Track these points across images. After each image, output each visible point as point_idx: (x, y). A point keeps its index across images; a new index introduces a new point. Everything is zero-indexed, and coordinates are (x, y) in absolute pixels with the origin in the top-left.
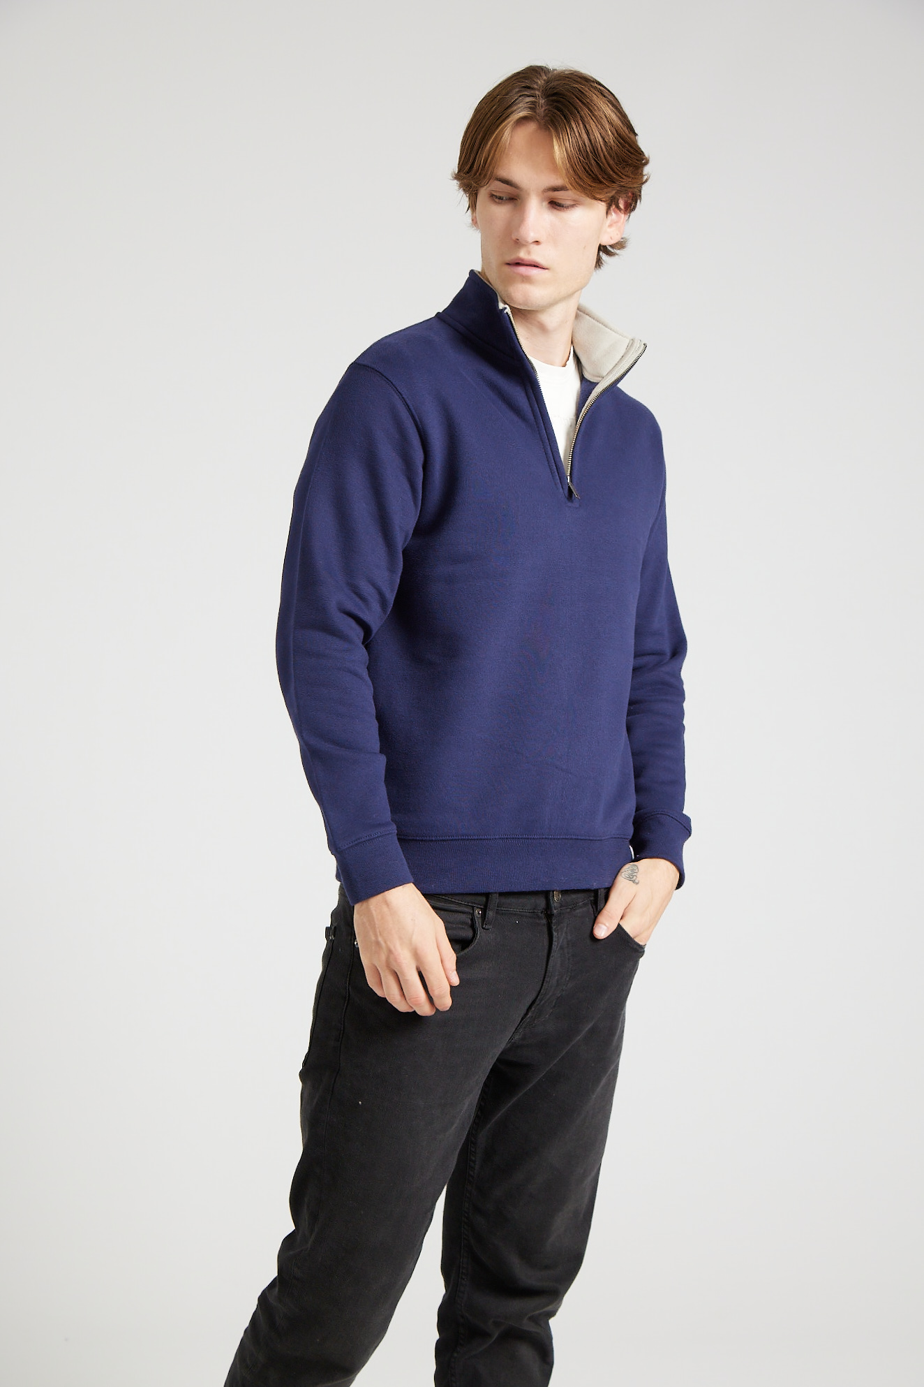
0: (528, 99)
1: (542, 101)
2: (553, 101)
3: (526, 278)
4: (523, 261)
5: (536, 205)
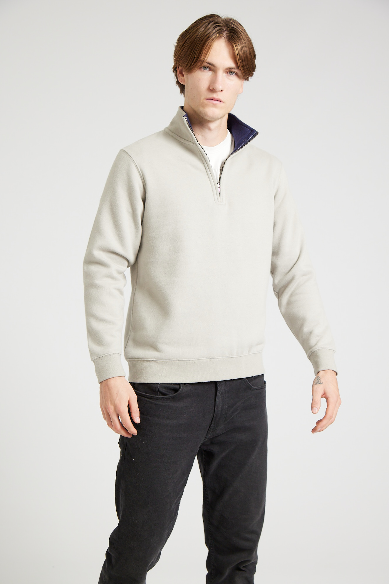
3: (214, 106)
4: (215, 98)
5: (221, 74)
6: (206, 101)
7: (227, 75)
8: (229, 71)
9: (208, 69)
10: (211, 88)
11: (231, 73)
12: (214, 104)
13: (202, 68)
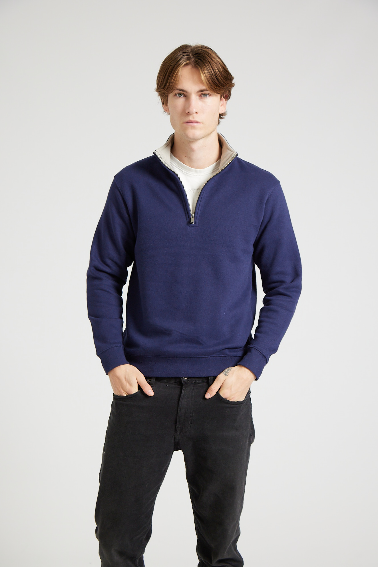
0: (186, 57)
1: (192, 57)
2: (197, 56)
3: (193, 127)
4: (191, 121)
5: (194, 98)
6: (185, 125)
7: (200, 98)
8: (202, 94)
9: (182, 96)
10: (187, 112)
11: (205, 95)
12: (192, 126)
13: (177, 95)
